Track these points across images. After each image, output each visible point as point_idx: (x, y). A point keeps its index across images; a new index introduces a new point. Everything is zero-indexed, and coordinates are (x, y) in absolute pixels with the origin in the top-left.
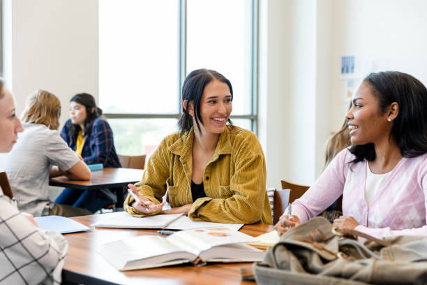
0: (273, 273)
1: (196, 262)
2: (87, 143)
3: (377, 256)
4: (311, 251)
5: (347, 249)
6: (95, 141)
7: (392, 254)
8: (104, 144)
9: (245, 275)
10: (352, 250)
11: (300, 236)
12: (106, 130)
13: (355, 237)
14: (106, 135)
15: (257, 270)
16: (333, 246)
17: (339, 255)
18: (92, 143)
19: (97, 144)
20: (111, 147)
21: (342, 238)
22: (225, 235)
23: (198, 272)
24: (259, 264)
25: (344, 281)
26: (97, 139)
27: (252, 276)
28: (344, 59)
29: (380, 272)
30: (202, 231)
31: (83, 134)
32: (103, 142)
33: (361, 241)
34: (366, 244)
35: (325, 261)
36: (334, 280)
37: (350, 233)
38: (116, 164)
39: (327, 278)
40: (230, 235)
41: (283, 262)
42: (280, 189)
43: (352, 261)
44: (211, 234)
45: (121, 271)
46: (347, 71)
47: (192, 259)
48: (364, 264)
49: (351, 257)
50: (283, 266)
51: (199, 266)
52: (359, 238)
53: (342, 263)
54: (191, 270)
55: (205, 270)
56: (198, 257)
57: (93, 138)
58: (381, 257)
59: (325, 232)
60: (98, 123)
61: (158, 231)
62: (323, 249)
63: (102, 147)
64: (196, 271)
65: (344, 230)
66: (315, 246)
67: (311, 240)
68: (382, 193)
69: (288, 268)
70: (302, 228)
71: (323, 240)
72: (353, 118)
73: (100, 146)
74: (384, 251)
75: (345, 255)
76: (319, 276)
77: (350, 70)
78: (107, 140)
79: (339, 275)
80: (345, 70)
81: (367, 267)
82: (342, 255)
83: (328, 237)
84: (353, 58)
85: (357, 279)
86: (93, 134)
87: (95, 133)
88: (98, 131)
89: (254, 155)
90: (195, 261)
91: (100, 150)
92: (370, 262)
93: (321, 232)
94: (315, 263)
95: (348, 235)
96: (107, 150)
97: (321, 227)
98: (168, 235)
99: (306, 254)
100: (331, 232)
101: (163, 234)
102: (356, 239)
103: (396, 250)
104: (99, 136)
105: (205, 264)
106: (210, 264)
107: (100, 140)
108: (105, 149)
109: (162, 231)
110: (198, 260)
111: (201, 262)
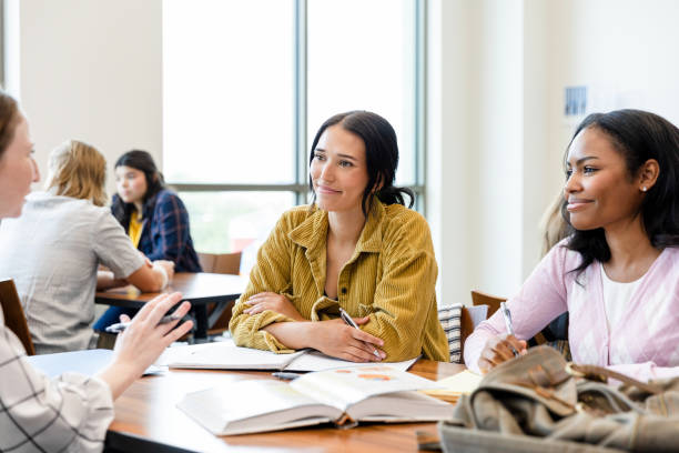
0: (471, 437)
1: (341, 422)
2: (146, 232)
3: (640, 409)
4: (532, 401)
5: (591, 398)
6: (159, 229)
7: (666, 407)
8: (175, 233)
9: (423, 441)
10: (599, 400)
11: (513, 378)
12: (177, 211)
13: (603, 378)
14: (177, 219)
15: (444, 433)
16: (568, 393)
17: (579, 407)
18: (154, 231)
19: (163, 233)
20: (186, 238)
21: (582, 380)
22: (386, 379)
23: (345, 437)
24: (447, 424)
25: (589, 449)
26: (163, 225)
27: (437, 443)
28: (570, 91)
29: (649, 434)
30: (349, 372)
31: (140, 216)
32: (172, 230)
33: (613, 386)
34: (622, 389)
35: (556, 417)
36: (573, 446)
37: (595, 372)
38: (193, 267)
39: (561, 444)
40: (394, 378)
41: (487, 419)
42: (469, 304)
43: (602, 416)
44: (364, 376)
45: (219, 437)
46: (575, 112)
47: (335, 416)
48: (621, 421)
49: (598, 411)
50: (488, 425)
51: (346, 428)
52: (610, 380)
53: (584, 420)
54: (332, 435)
55: (355, 435)
56: (344, 414)
57: (156, 223)
58: (647, 410)
59: (553, 371)
60: (165, 199)
61: (274, 374)
62: (553, 398)
63: (171, 238)
64: (341, 436)
65: (586, 367)
66: (539, 394)
67: (532, 384)
68: (628, 317)
69: (496, 428)
70: (515, 365)
71: (552, 384)
72: (582, 190)
73: (167, 236)
74: (652, 401)
75: (588, 408)
76: (548, 441)
77: (579, 109)
78: (179, 227)
79: (581, 439)
80: (571, 110)
81: (626, 425)
82: (583, 408)
83: (559, 378)
84: (584, 89)
85: (612, 446)
86: (155, 217)
87: (160, 215)
88: (165, 212)
89: (413, 253)
90: (338, 420)
91: (168, 243)
92: (631, 417)
93: (547, 371)
94: (540, 419)
95: (592, 376)
96: (180, 244)
97: (547, 364)
98: (290, 379)
99: (525, 406)
100: (563, 371)
101: (282, 379)
102: (605, 382)
103: (671, 399)
104: (166, 221)
105: (356, 424)
106: (364, 425)
107: (167, 228)
108: (175, 242)
109: (279, 374)
110: (344, 418)
111: (348, 422)
